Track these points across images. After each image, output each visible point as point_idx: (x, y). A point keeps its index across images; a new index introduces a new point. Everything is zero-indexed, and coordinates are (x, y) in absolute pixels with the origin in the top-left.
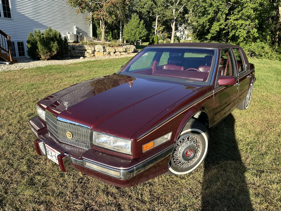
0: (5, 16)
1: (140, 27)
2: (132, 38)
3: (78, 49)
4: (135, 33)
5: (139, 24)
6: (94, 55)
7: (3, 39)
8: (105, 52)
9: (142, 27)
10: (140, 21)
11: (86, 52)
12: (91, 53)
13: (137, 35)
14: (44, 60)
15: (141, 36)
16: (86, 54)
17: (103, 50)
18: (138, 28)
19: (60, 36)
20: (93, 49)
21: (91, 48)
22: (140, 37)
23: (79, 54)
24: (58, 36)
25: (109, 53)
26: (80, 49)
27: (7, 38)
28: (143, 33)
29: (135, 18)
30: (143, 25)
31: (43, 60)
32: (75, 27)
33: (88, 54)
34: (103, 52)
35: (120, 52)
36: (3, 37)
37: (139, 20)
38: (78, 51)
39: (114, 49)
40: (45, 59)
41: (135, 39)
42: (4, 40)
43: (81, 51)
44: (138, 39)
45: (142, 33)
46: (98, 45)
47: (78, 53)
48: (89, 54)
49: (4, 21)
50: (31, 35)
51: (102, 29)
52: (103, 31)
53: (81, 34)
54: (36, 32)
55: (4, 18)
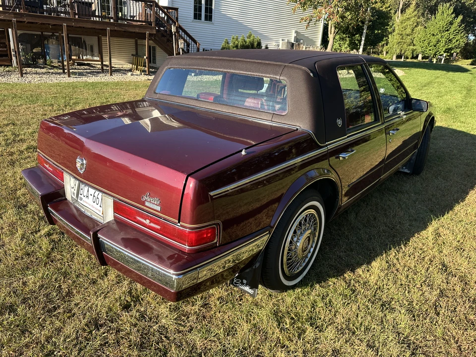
0: (206, 19)
1: (452, 30)
2: (430, 50)
4: (438, 41)
5: (451, 23)
7: (193, 45)
9: (455, 30)
10: (455, 17)
13: (442, 45)
15: (449, 47)
18: (448, 30)
19: (259, 44)
22: (446, 49)
27: (197, 45)
28: (457, 41)
29: (445, 12)
30: (460, 26)
32: (294, 31)
36: (193, 43)
37: (453, 15)
41: (436, 52)
42: (193, 47)
44: (442, 53)
45: (455, 41)
49: (202, 25)
50: (225, 42)
51: (331, 33)
52: (331, 37)
53: (302, 41)
54: (233, 38)
55: (203, 22)
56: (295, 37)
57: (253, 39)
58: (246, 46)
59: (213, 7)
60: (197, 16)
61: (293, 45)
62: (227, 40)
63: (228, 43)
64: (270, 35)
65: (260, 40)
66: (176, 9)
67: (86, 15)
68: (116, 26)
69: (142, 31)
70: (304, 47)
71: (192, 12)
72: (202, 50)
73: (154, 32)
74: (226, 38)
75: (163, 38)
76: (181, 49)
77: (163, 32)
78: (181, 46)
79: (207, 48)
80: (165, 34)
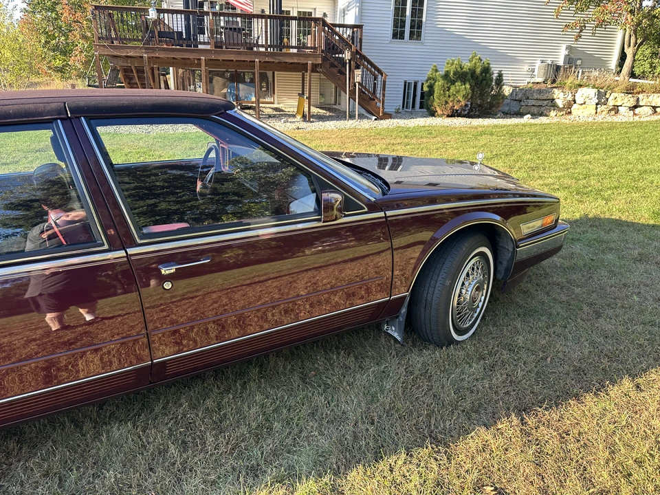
0: (411, 38)
3: (536, 96)
6: (570, 113)
8: (603, 106)
14: (441, 116)
17: (597, 101)
19: (486, 70)
20: (570, 98)
21: (566, 96)
23: (534, 108)
24: (478, 71)
25: (616, 109)
26: (539, 97)
27: (382, 76)
31: (439, 116)
32: (564, 47)
34: (597, 104)
35: (654, 108)
38: (534, 102)
39: (632, 99)
40: (443, 114)
43: (540, 103)
46: (585, 89)
47: (533, 105)
49: (406, 46)
50: (433, 69)
51: (629, 46)
52: (629, 52)
53: (579, 62)
54: (448, 64)
55: (408, 42)
56: (566, 56)
57: (475, 64)
58: (463, 74)
59: (424, 19)
60: (398, 35)
61: (558, 68)
62: (435, 66)
63: (436, 71)
64: (520, 56)
65: (489, 64)
66: (360, 27)
67: (234, 45)
68: (267, 56)
69: (302, 61)
70: (581, 71)
71: (390, 29)
72: (403, 84)
73: (319, 61)
74: (435, 64)
75: (332, 69)
76: (357, 84)
77: (332, 60)
78: (358, 79)
79: (411, 79)
80: (336, 63)
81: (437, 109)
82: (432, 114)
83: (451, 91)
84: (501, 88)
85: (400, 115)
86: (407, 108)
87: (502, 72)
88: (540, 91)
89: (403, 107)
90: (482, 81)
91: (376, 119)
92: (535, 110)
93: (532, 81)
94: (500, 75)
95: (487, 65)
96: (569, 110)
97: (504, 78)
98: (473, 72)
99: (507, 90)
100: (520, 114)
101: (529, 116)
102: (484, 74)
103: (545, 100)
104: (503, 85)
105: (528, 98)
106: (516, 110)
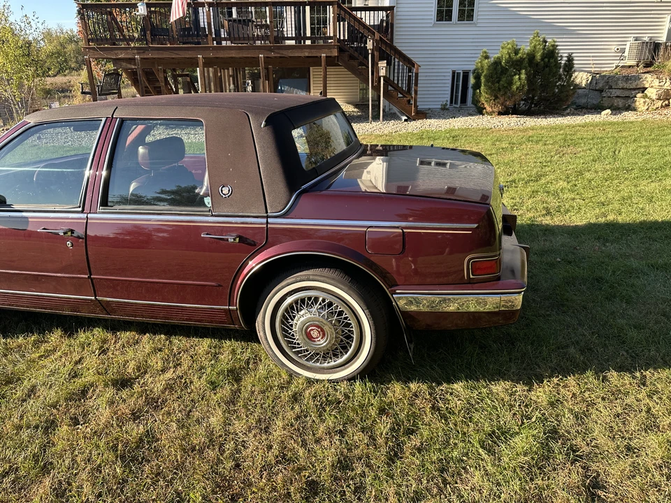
0: (461, 18)
3: (621, 85)
6: (668, 105)
11: (639, 95)
12: (654, 97)
14: (490, 114)
16: (640, 101)
19: (551, 54)
20: (668, 86)
21: (661, 84)
23: (619, 100)
24: (538, 56)
26: (626, 86)
27: (415, 67)
31: (488, 114)
32: (668, 18)
33: (642, 100)
38: (618, 93)
40: (493, 112)
43: (626, 93)
47: (618, 97)
48: (645, 102)
49: (455, 29)
50: (482, 56)
55: (456, 24)
57: (535, 47)
58: (517, 61)
60: (443, 15)
61: (656, 46)
62: (485, 52)
63: (487, 57)
66: (391, 8)
68: (273, 51)
69: (315, 53)
71: (433, 9)
72: (450, 74)
73: (335, 53)
74: (485, 49)
75: (352, 62)
76: (382, 79)
77: (351, 51)
78: (382, 73)
79: (460, 68)
80: (356, 54)
81: (486, 106)
82: (480, 111)
83: (501, 82)
84: (571, 76)
85: (446, 112)
86: (455, 103)
87: (573, 55)
88: (627, 79)
89: (451, 102)
90: (544, 68)
91: (406, 120)
92: (620, 103)
93: (621, 65)
94: (570, 60)
95: (551, 48)
96: (667, 102)
97: (575, 62)
98: (531, 56)
99: (581, 78)
100: (598, 109)
101: (608, 111)
102: (546, 60)
103: (634, 89)
104: (575, 71)
105: (611, 88)
106: (595, 102)
